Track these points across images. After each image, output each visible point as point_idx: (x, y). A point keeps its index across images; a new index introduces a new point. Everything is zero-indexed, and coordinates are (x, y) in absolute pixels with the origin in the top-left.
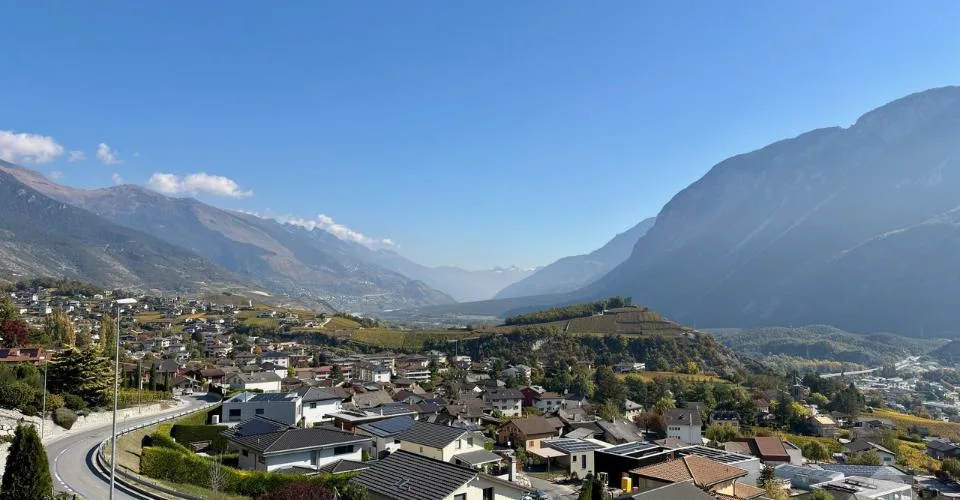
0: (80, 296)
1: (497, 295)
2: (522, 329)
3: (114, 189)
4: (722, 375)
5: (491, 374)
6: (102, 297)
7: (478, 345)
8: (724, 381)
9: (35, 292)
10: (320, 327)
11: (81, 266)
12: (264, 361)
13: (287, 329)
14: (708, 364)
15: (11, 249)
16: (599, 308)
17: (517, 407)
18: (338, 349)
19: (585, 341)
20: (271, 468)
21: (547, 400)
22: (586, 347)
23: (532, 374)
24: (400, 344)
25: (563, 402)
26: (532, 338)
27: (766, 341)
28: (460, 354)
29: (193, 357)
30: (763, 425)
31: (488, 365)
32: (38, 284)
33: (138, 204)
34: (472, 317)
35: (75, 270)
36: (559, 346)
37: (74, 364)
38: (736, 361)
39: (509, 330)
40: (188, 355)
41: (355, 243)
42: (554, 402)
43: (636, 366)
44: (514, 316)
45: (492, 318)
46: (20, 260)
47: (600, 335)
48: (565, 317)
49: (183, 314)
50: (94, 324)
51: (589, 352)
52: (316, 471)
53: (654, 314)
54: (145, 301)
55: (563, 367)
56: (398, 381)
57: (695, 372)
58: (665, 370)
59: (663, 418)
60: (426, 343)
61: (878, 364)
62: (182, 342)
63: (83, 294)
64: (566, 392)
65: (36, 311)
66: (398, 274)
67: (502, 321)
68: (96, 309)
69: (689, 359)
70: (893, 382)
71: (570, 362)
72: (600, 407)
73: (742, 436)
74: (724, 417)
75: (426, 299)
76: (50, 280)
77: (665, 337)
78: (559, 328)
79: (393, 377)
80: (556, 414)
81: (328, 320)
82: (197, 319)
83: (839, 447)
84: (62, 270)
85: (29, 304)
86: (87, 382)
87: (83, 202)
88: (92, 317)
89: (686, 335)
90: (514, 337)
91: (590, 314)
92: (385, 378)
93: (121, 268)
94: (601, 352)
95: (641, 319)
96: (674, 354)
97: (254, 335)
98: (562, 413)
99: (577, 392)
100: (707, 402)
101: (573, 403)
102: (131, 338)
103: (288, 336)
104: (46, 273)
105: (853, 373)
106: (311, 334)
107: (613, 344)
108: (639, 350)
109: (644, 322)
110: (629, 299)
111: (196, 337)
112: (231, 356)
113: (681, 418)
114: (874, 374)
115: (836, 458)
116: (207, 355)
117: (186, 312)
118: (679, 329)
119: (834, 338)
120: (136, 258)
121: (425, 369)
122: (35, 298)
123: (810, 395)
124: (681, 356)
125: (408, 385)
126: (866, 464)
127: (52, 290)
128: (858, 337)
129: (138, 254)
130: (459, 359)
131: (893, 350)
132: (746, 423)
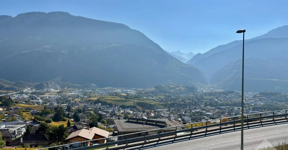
61: (18, 91)
83: (4, 117)
105: (10, 94)
114: (17, 94)
115: (3, 121)
119: (5, 83)
126: (12, 121)
131: (23, 86)
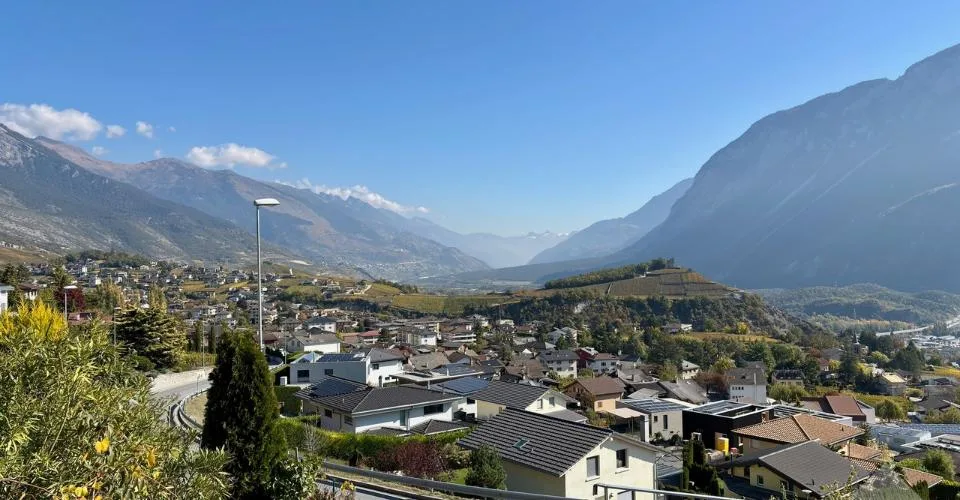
0: (127, 267)
1: (533, 260)
2: (562, 292)
3: (153, 162)
4: (775, 335)
5: (536, 336)
6: (147, 268)
7: (520, 309)
8: (776, 341)
9: (83, 264)
10: (361, 293)
11: (125, 239)
12: (311, 327)
13: (329, 296)
14: (754, 324)
15: (58, 223)
16: (640, 270)
17: (572, 369)
18: (380, 315)
19: (628, 303)
20: (359, 430)
21: (602, 361)
22: (628, 310)
23: (578, 336)
24: (440, 308)
25: (618, 363)
26: (573, 301)
27: (809, 301)
28: (503, 318)
29: (240, 324)
30: (826, 384)
31: (531, 327)
32: (85, 256)
33: (177, 177)
34: (509, 283)
35: (120, 243)
36: (601, 309)
37: (138, 324)
38: (784, 321)
39: (550, 293)
40: (235, 322)
41: (391, 212)
42: (608, 363)
43: (683, 326)
44: (554, 280)
45: (528, 283)
46: (67, 234)
47: (643, 298)
48: (606, 279)
49: (226, 283)
50: (142, 294)
51: (632, 315)
52: (406, 432)
53: (698, 275)
54: (189, 271)
55: (609, 329)
56: (444, 344)
57: (744, 332)
58: (714, 331)
59: (726, 377)
60: (466, 308)
61: (929, 322)
62: (228, 310)
63: (130, 265)
64: (620, 353)
65: (86, 282)
66: (433, 242)
67: (541, 285)
68: (143, 279)
69: (735, 319)
70: (945, 341)
71: (616, 324)
72: (658, 368)
73: (808, 395)
74: (786, 376)
75: (461, 266)
76: (98, 252)
77: (711, 298)
78: (601, 291)
79: (438, 341)
80: (614, 375)
81: (369, 287)
82: (241, 288)
83: (911, 406)
84: (108, 242)
85: (79, 276)
86: (154, 343)
87: (124, 177)
88: (139, 287)
89: (732, 295)
90: (555, 300)
91: (632, 277)
92: (432, 341)
93: (163, 240)
94: (645, 314)
95: (685, 280)
96: (720, 315)
97: (297, 302)
98: (620, 373)
99: (630, 353)
100: (766, 362)
101: (628, 364)
102: (179, 307)
103: (330, 302)
104: (93, 246)
105: (903, 331)
106: (352, 300)
107: (657, 306)
108: (683, 311)
109: (688, 283)
110: (671, 261)
111: (241, 304)
112: (277, 322)
113: (744, 377)
114: (925, 332)
115: (911, 417)
116: (253, 323)
117: (230, 281)
118: (725, 290)
119: (880, 297)
120: (177, 230)
121: (470, 333)
122: (85, 270)
123: (869, 354)
124: (727, 316)
125: (456, 348)
126: (946, 422)
127: (101, 262)
128: (908, 296)
129: (179, 227)
130: (502, 322)
131: (943, 308)
132: (811, 383)
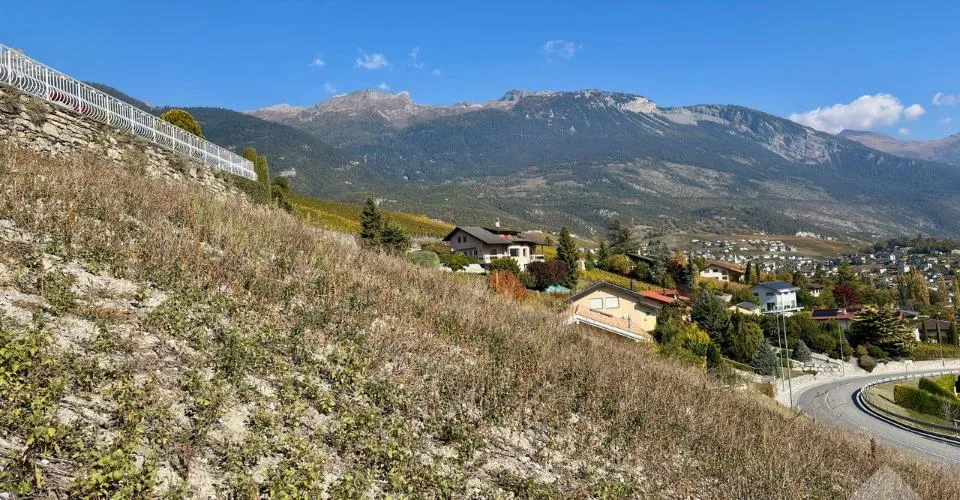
0: (936, 252)
9: (891, 252)
11: (940, 222)
15: (868, 212)
35: (932, 226)
37: (872, 321)
46: (877, 222)
63: (939, 250)
65: (894, 270)
68: (955, 264)
76: (906, 239)
85: (888, 264)
86: (886, 337)
87: (932, 153)
104: (905, 232)
122: (892, 258)
127: (908, 248)
